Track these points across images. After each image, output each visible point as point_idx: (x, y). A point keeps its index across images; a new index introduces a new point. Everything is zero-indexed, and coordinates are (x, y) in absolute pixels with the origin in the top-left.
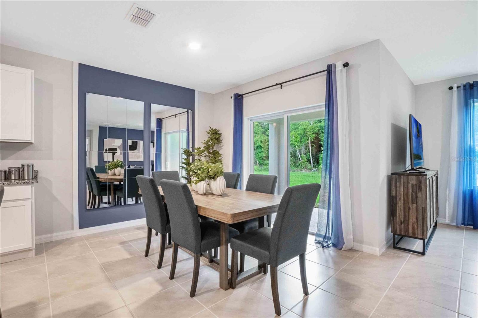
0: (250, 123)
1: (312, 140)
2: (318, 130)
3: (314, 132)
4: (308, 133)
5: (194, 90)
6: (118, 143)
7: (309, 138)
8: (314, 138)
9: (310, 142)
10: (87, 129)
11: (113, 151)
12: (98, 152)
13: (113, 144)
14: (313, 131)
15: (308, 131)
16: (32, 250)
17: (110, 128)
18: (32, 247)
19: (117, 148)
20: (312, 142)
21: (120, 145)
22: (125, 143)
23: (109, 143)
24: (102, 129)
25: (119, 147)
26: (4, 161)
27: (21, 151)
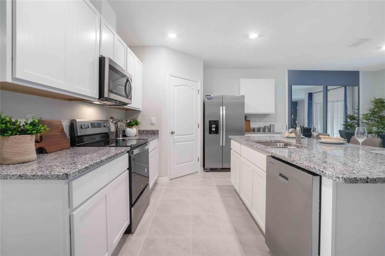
26: (259, 123)
27: (265, 118)
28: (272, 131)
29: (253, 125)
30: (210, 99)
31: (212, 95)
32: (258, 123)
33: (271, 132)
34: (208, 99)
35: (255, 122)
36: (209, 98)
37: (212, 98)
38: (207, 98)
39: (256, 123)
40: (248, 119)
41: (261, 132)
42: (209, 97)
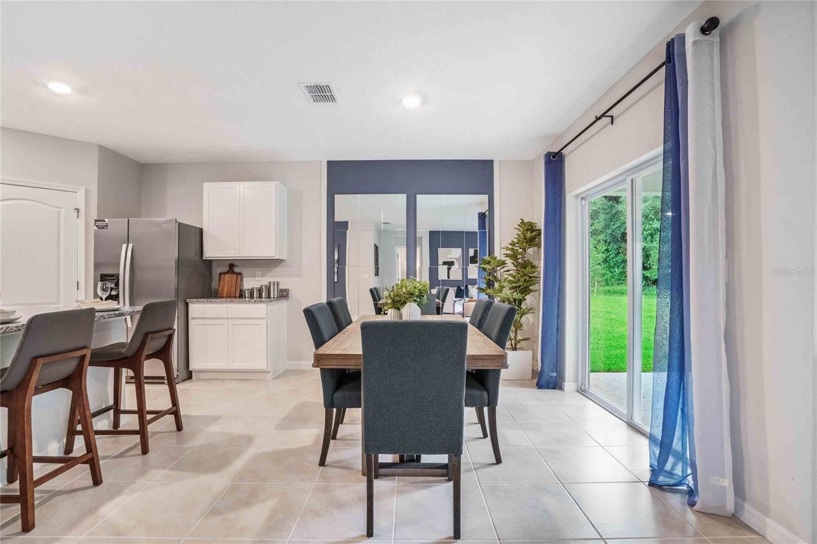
0: (581, 204)
5: (492, 161)
6: (455, 253)
10: (418, 236)
11: (450, 264)
12: (429, 268)
13: (450, 256)
16: (268, 372)
17: (445, 233)
18: (267, 369)
19: (455, 260)
21: (458, 257)
22: (465, 253)
23: (445, 253)
24: (434, 235)
25: (457, 259)
26: (263, 278)
27: (276, 268)
28: (272, 296)
29: (249, 283)
30: (103, 228)
31: (106, 220)
32: (259, 279)
33: (271, 298)
34: (99, 228)
35: (255, 277)
36: (101, 227)
37: (106, 226)
38: (96, 226)
39: (256, 279)
40: (236, 270)
41: (255, 299)
42: (101, 223)
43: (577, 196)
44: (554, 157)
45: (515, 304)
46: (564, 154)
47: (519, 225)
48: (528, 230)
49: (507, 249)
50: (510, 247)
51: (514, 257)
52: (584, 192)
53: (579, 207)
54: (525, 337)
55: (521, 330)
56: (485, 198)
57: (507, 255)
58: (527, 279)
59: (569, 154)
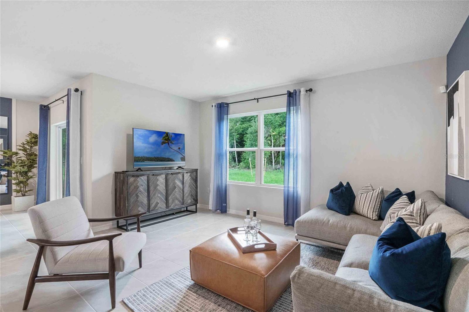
1: (237, 140)
2: (242, 131)
3: (239, 133)
4: (233, 134)
5: (11, 99)
7: (235, 138)
8: (239, 138)
9: (235, 142)
14: (237, 132)
15: (233, 132)
20: (236, 142)
43: (56, 126)
44: (44, 107)
45: (23, 173)
46: (50, 107)
47: (28, 135)
48: (34, 137)
49: (20, 146)
50: (22, 145)
51: (25, 150)
52: (60, 125)
53: (57, 130)
54: (29, 189)
55: (28, 186)
56: (6, 118)
57: (20, 150)
58: (32, 161)
59: (53, 107)
